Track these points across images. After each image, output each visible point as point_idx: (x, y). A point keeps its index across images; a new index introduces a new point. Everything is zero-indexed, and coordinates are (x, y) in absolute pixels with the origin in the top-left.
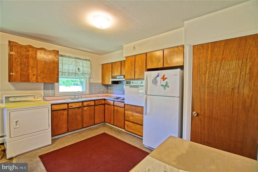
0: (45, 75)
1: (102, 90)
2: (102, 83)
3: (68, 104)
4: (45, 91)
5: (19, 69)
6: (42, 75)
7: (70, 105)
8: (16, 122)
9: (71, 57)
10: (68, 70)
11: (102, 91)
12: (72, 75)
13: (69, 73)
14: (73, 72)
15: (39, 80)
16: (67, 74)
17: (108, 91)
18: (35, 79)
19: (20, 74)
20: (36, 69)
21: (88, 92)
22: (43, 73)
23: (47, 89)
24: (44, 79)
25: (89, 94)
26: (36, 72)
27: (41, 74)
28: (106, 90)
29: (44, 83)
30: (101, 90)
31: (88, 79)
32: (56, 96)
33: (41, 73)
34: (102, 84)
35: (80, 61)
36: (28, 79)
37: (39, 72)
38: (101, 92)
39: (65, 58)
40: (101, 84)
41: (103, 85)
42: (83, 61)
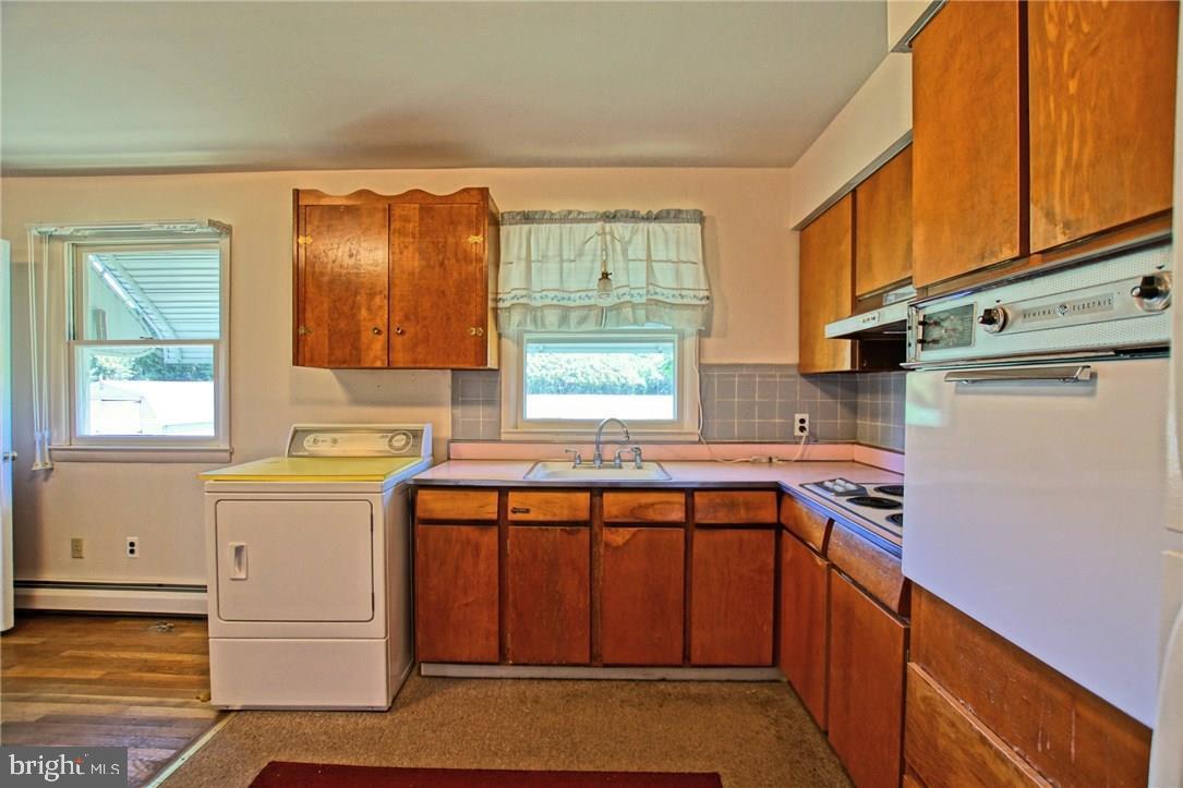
0: (424, 327)
1: (806, 416)
2: (799, 366)
3: (503, 491)
4: (459, 411)
5: (326, 306)
6: (411, 330)
7: (514, 500)
8: (239, 550)
9: (579, 213)
10: (557, 293)
11: (802, 421)
12: (583, 320)
13: (565, 312)
14: (587, 302)
15: (400, 357)
16: (552, 318)
17: (855, 426)
18: (383, 349)
19: (329, 330)
20: (386, 301)
21: (691, 426)
22: (412, 318)
23: (464, 403)
24: (420, 349)
25: (700, 442)
26: (386, 316)
27: (406, 324)
28: (840, 421)
29: (453, 370)
30: (798, 417)
31: (690, 344)
32: (503, 437)
33: (407, 318)
34: (806, 376)
35: (634, 232)
36: (354, 352)
37: (397, 316)
38: (797, 433)
39: (544, 227)
40: (794, 372)
41: (815, 383)
42: (654, 226)
